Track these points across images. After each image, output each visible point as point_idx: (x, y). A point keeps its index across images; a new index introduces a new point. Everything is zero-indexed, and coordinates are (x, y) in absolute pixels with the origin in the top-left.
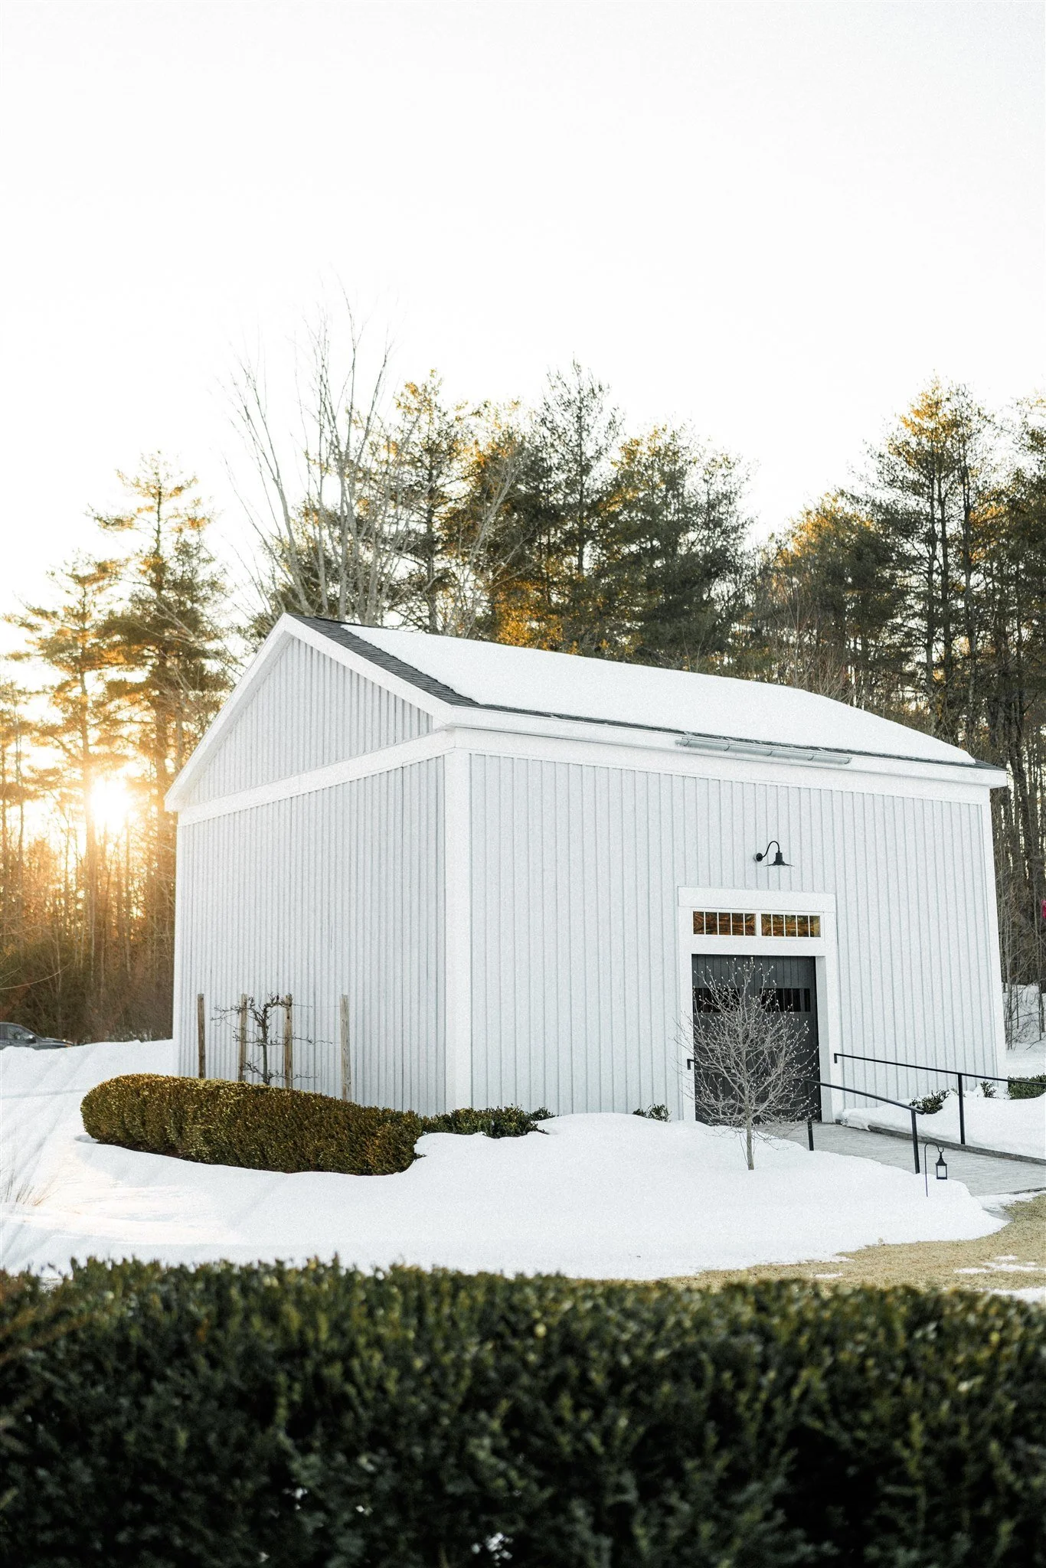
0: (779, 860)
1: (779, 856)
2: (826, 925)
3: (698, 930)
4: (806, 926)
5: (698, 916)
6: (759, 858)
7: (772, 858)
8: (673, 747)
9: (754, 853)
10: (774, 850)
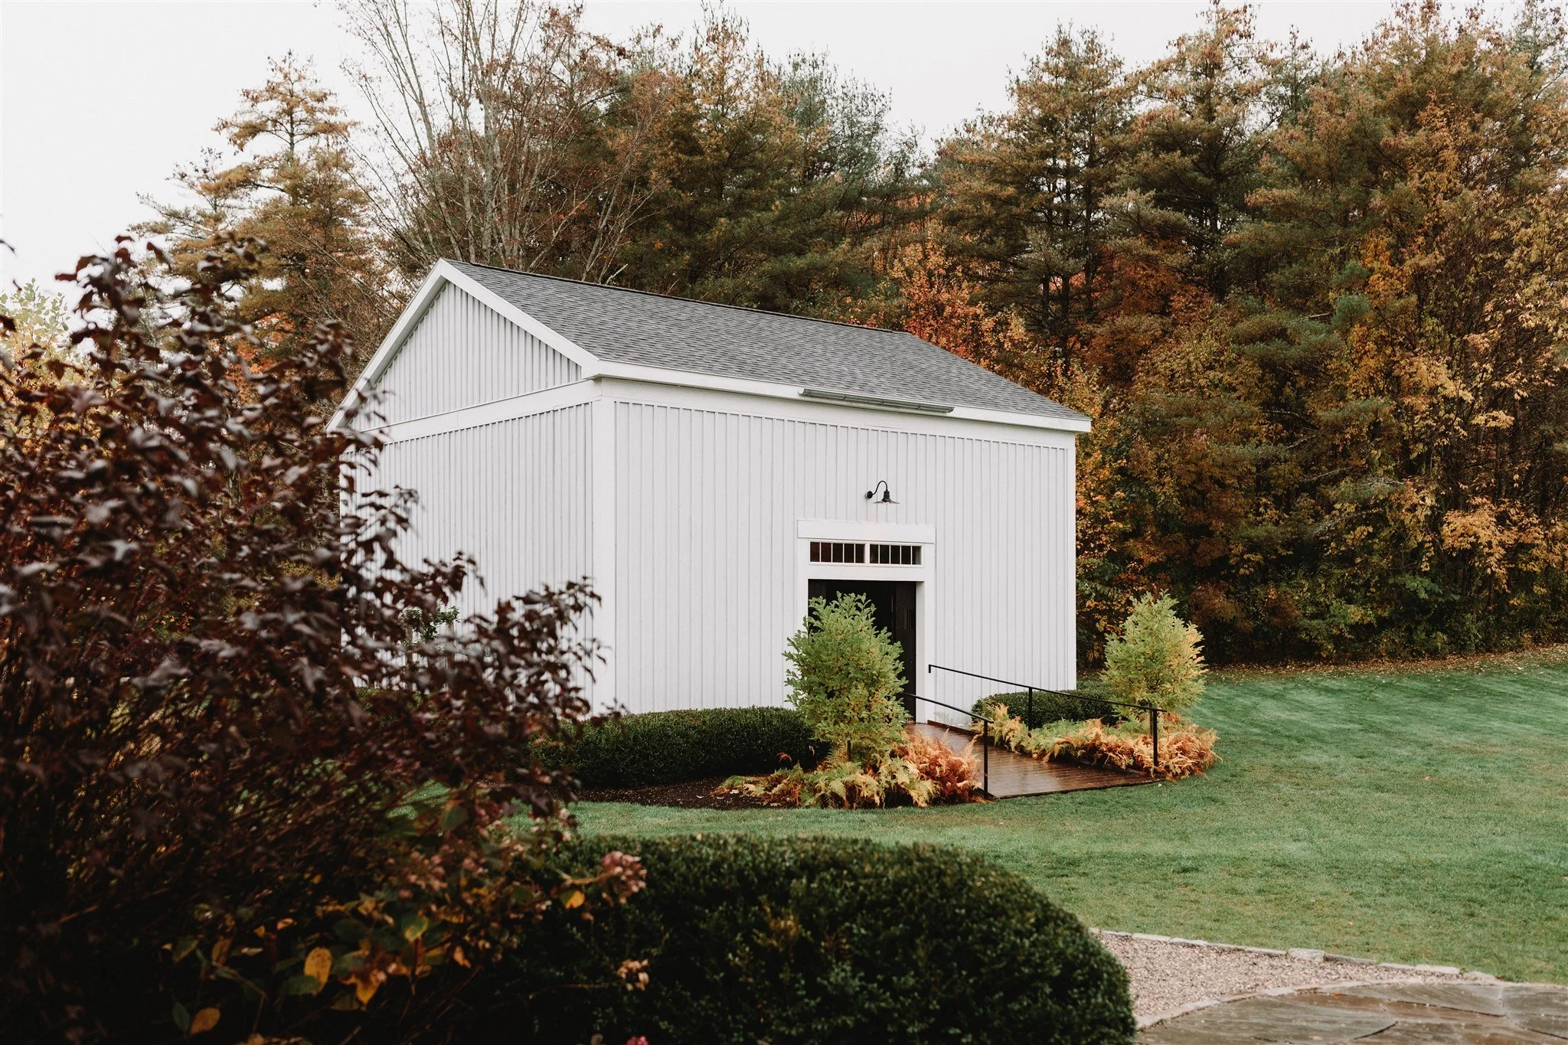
0: (886, 497)
1: (887, 494)
2: (926, 554)
3: (814, 557)
4: (909, 554)
5: (814, 546)
6: (870, 495)
7: (880, 496)
8: (797, 397)
9: (865, 492)
10: (882, 489)
